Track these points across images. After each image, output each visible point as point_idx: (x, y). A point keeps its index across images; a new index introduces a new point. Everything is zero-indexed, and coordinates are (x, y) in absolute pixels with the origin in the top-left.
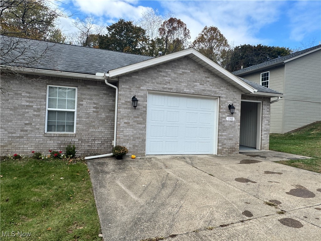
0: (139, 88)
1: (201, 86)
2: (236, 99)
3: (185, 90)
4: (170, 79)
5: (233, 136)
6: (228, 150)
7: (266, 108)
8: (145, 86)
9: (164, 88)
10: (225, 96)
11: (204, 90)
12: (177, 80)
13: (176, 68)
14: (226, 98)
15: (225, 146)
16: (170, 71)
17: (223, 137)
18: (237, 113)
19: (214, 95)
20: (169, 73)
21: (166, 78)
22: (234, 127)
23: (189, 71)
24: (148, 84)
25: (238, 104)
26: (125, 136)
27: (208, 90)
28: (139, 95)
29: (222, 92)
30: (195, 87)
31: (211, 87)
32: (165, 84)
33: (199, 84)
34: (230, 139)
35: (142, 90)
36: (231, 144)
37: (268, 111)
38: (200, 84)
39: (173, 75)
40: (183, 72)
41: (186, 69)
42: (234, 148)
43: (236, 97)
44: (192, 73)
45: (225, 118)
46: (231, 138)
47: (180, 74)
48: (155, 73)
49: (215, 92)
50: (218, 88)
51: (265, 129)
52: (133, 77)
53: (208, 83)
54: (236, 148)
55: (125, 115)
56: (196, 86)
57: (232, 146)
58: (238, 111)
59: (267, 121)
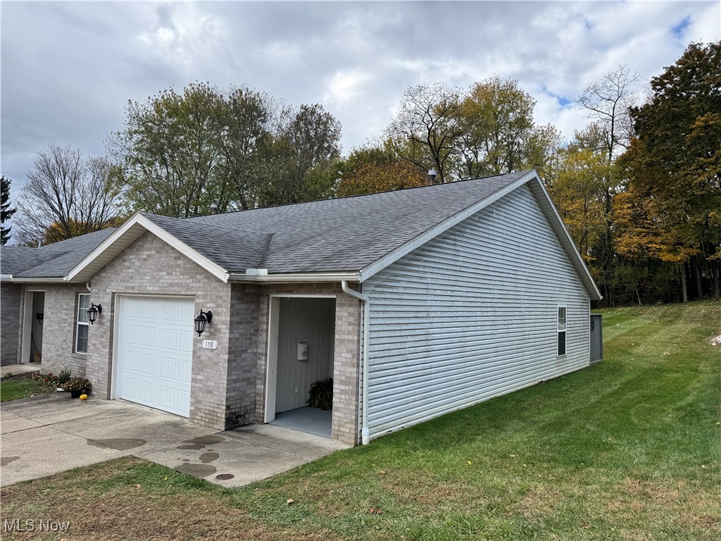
0: (105, 291)
1: (168, 277)
2: (221, 297)
3: (148, 288)
4: (133, 271)
5: (213, 384)
6: (204, 415)
7: (346, 314)
8: (110, 287)
9: (127, 288)
10: (202, 293)
11: (171, 285)
12: (140, 271)
13: (140, 250)
14: (205, 297)
15: (200, 406)
16: (134, 257)
17: (197, 385)
18: (222, 331)
19: (186, 293)
20: (133, 261)
21: (130, 271)
22: (216, 364)
23: (154, 252)
24: (113, 284)
25: (225, 310)
26: (93, 365)
27: (177, 284)
28: (104, 301)
29: (198, 285)
30: (161, 281)
31: (182, 277)
32: (128, 281)
33: (165, 273)
34: (209, 392)
35: (108, 294)
36: (210, 402)
37: (350, 324)
38: (168, 274)
39: (137, 264)
40: (148, 255)
41: (151, 250)
42: (215, 414)
43: (221, 294)
44: (158, 255)
45: (201, 342)
46: (211, 389)
47: (145, 260)
48: (120, 264)
49: (187, 287)
50: (192, 277)
51: (343, 378)
52: (102, 274)
53: (178, 269)
54: (219, 415)
55: (94, 332)
56: (161, 278)
57: (212, 409)
58: (224, 327)
59: (348, 352)
